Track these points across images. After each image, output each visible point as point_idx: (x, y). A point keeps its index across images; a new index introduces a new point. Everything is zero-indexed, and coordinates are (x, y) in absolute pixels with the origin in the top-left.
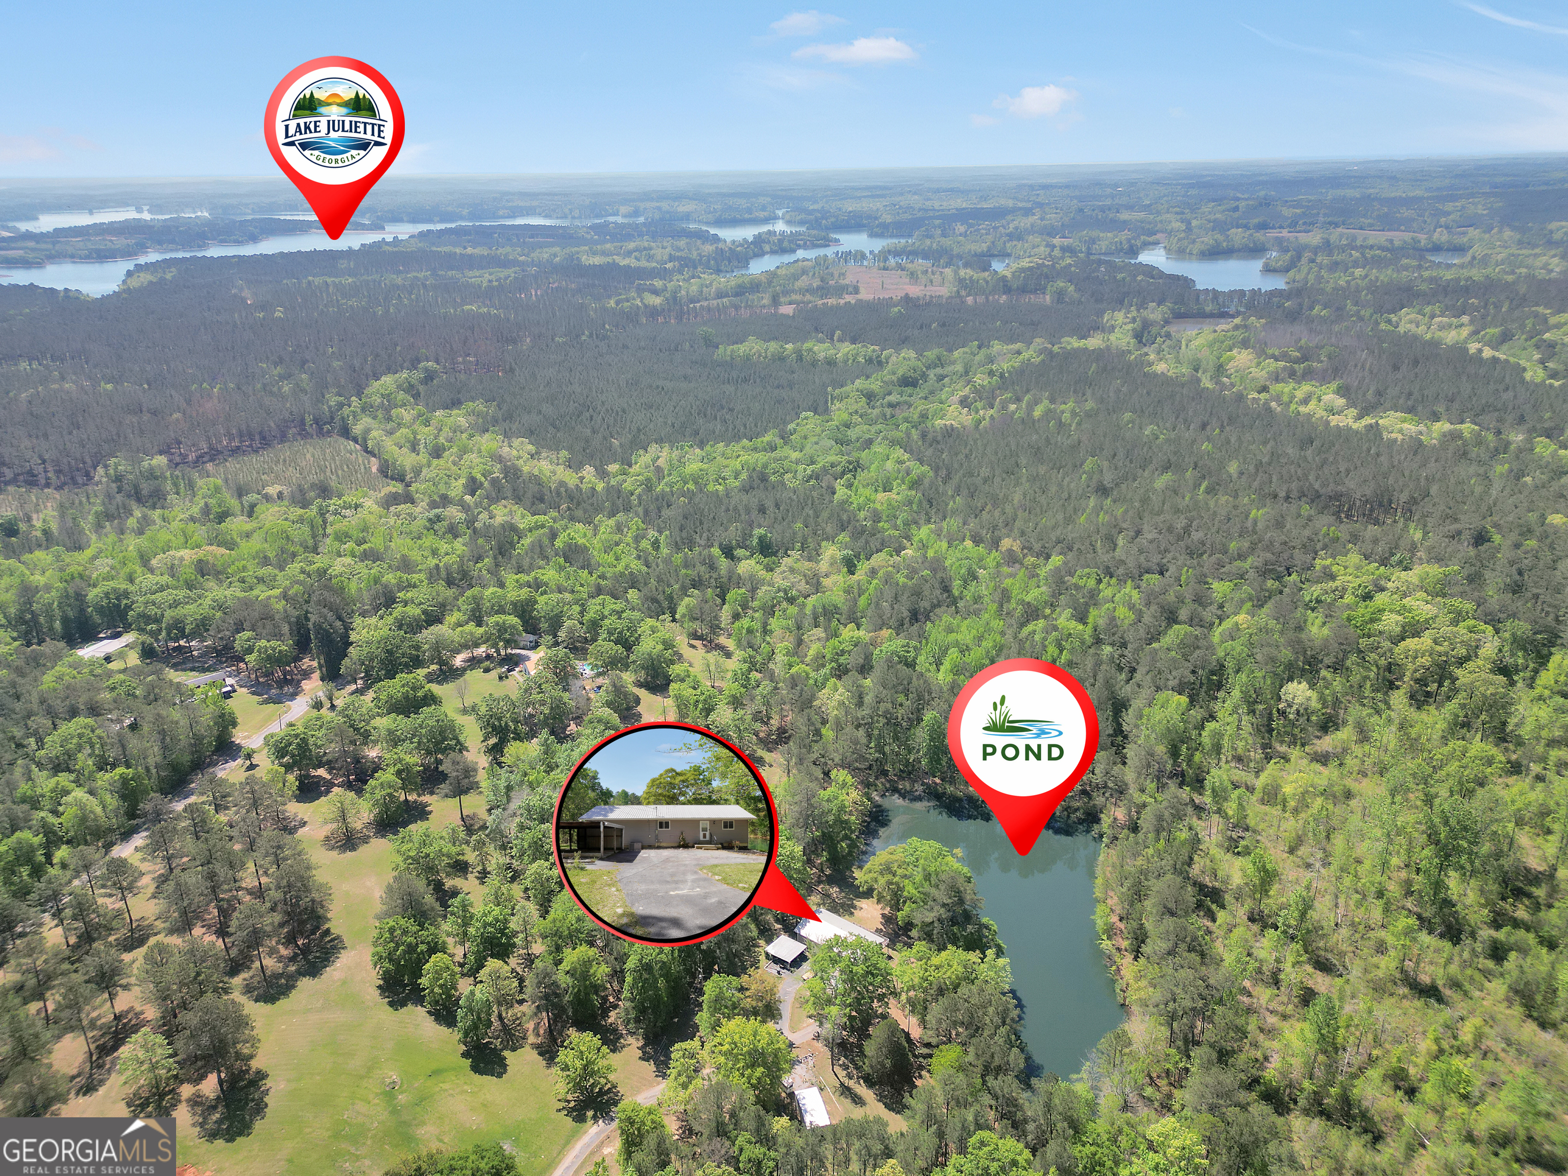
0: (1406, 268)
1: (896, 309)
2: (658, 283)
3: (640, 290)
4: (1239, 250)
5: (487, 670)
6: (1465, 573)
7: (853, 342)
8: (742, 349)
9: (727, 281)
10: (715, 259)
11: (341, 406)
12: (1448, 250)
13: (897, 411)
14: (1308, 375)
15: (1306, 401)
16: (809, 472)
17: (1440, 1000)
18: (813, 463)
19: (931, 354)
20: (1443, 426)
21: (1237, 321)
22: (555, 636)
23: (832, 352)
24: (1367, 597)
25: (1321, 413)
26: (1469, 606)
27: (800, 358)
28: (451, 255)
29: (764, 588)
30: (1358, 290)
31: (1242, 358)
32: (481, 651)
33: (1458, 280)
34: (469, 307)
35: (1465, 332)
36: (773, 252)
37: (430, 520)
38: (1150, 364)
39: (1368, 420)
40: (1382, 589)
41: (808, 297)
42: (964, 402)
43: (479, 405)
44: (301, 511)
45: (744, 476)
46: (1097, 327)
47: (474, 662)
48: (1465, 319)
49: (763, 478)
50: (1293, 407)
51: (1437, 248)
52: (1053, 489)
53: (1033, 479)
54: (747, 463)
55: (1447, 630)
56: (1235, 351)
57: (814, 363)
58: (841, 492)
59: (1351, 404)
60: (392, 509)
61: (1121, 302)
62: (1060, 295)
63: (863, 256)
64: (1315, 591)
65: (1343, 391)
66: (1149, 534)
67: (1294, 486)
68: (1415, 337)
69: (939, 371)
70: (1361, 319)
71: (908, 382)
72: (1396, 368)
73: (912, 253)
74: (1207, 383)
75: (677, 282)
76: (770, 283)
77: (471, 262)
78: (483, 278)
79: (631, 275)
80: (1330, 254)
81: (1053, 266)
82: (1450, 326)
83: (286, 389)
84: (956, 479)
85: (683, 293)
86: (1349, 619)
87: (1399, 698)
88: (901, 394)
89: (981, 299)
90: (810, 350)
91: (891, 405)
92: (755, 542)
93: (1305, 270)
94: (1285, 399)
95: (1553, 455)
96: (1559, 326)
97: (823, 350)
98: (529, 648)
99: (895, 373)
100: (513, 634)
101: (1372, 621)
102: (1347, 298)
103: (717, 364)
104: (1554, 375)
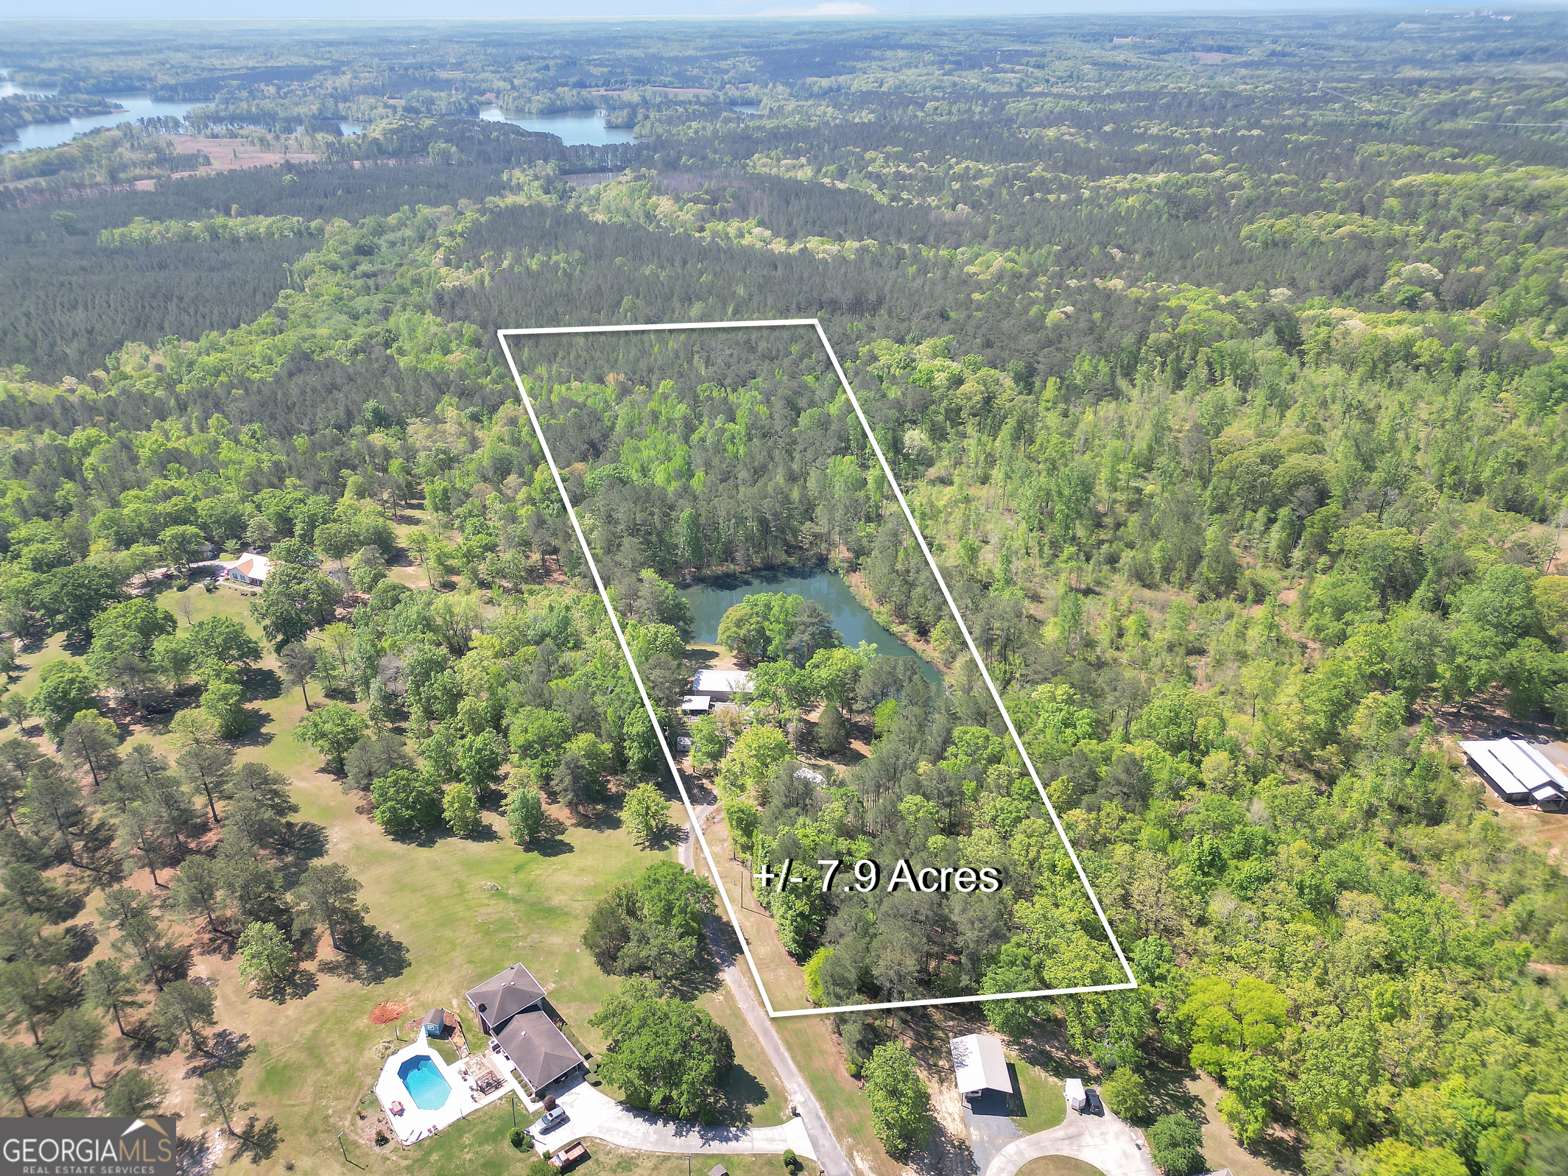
0: (729, 120)
1: (288, 177)
4: (572, 109)
7: (262, 213)
8: (135, 231)
12: (742, 104)
14: (727, 214)
15: (741, 235)
16: (350, 346)
18: (348, 337)
19: (367, 221)
20: (851, 244)
21: (630, 172)
22: (240, 539)
23: (249, 226)
25: (759, 244)
26: (980, 358)
27: (217, 236)
29: (423, 454)
30: (709, 141)
31: (664, 205)
32: (158, 573)
33: (778, 128)
35: (810, 171)
38: (589, 216)
39: (797, 247)
40: (914, 360)
41: (156, 171)
42: (448, 264)
45: (280, 360)
46: (505, 187)
48: (803, 160)
49: (306, 357)
50: (734, 241)
51: (736, 103)
54: (271, 346)
56: (654, 198)
57: (235, 240)
58: (404, 362)
59: (776, 234)
61: (508, 161)
62: (445, 155)
63: (177, 124)
64: (874, 370)
65: (762, 224)
66: (721, 352)
68: (779, 179)
69: (387, 237)
70: (729, 165)
71: (364, 251)
72: (788, 202)
73: (234, 119)
74: (648, 227)
80: (658, 110)
81: (417, 127)
82: (795, 167)
86: (914, 382)
88: (370, 263)
89: (369, 164)
90: (225, 226)
91: (367, 275)
92: (369, 416)
93: (648, 125)
94: (723, 235)
95: (935, 256)
96: (873, 160)
97: (238, 225)
98: (215, 557)
99: (345, 243)
100: (198, 543)
101: (929, 380)
102: (705, 148)
103: (110, 253)
104: (894, 198)
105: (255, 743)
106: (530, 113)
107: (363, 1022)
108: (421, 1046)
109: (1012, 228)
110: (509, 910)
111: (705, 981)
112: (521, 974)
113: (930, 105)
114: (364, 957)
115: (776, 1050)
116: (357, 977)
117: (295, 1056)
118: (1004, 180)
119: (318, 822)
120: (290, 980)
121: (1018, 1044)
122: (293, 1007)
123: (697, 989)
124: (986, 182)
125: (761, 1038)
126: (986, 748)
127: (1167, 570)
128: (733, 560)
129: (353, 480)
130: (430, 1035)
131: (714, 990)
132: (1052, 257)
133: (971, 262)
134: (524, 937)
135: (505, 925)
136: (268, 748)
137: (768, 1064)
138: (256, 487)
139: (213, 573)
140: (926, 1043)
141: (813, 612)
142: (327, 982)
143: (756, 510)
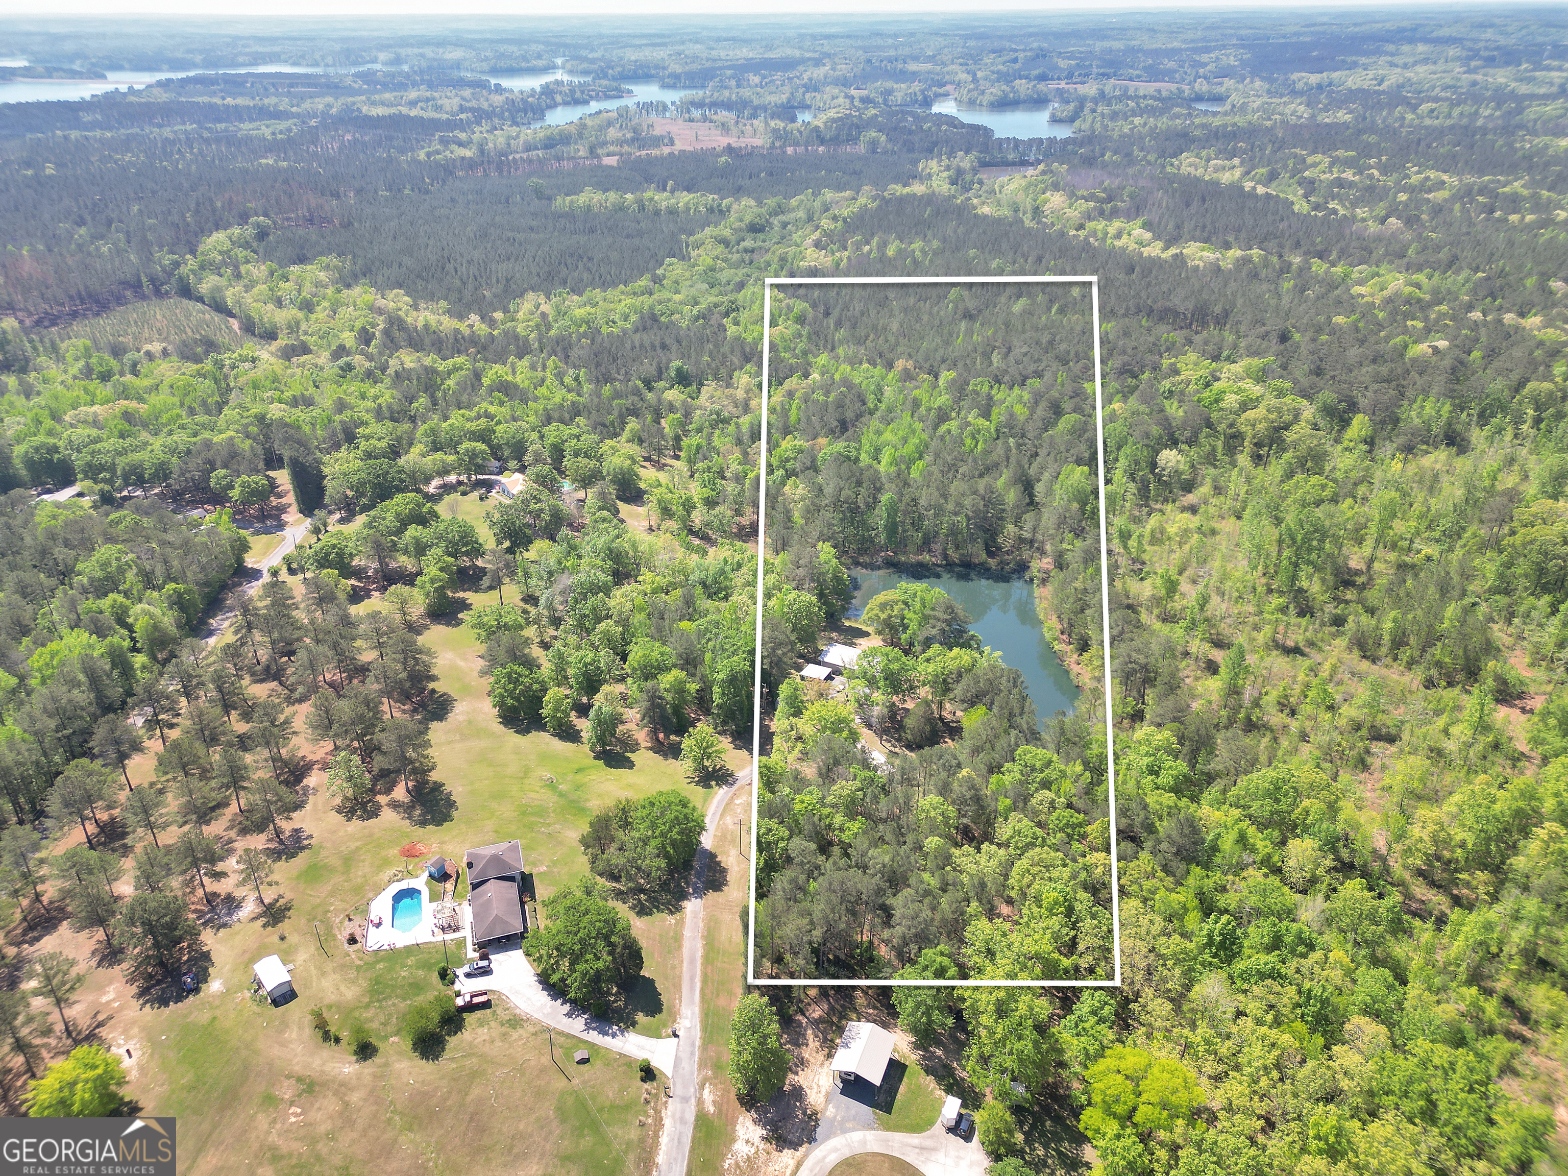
0: (1177, 116)
1: (723, 159)
2: (463, 136)
3: (445, 142)
4: (1025, 102)
5: (464, 494)
6: (1279, 363)
7: (689, 190)
8: (582, 199)
9: (532, 132)
10: (508, 110)
11: (177, 265)
13: (755, 256)
14: (1115, 214)
15: (1118, 236)
16: (695, 312)
17: (1303, 654)
18: (696, 303)
19: (771, 202)
20: (1235, 253)
21: (1041, 167)
22: (520, 460)
23: (673, 201)
24: (1207, 385)
25: (1133, 246)
26: (1288, 385)
27: (642, 208)
28: (212, 106)
29: (698, 412)
30: (1141, 138)
31: (1055, 200)
32: (452, 478)
33: (1225, 126)
34: (264, 161)
35: (1238, 173)
36: (566, 104)
37: (341, 368)
38: (975, 208)
39: (1173, 251)
40: (1218, 379)
41: (626, 148)
42: (817, 245)
43: (332, 260)
44: (196, 367)
45: (633, 318)
46: (915, 176)
47: (447, 489)
48: (1236, 161)
49: (654, 318)
50: (1109, 241)
51: (1199, 98)
52: (925, 318)
53: (905, 310)
54: (633, 305)
55: (1275, 402)
56: (1048, 194)
57: (657, 213)
58: (732, 330)
59: (1157, 237)
60: (294, 360)
61: (932, 151)
62: (874, 144)
63: (665, 108)
64: (1166, 384)
65: (1147, 226)
66: (1019, 349)
67: (1131, 304)
68: (1198, 180)
69: (782, 218)
70: (1149, 163)
71: (755, 229)
72: (1188, 205)
73: (714, 105)
74: (1028, 223)
75: (479, 133)
76: (580, 136)
77: (238, 114)
78: (265, 130)
79: (428, 127)
80: (1109, 105)
81: (860, 116)
82: (1224, 168)
83: (105, 249)
84: (836, 313)
85: (491, 145)
86: (1199, 401)
87: (1243, 459)
88: (754, 239)
89: (801, 150)
90: (652, 199)
91: (746, 251)
92: (673, 374)
93: (1089, 120)
94: (1100, 235)
95: (1326, 272)
96: (1315, 165)
97: (662, 199)
98: (500, 473)
99: (741, 220)
100: (484, 459)
101: (1217, 401)
102: (1133, 144)
103: (559, 216)
104: (1316, 207)
105: (448, 624)
106: (981, 105)
107: (395, 851)
108: (420, 882)
109: (1438, 248)
110: (549, 799)
111: (669, 903)
112: (514, 849)
113: (1425, 107)
114: (422, 805)
115: (692, 979)
116: (409, 818)
117: (334, 861)
118: (1467, 193)
119: (454, 694)
120: (364, 805)
121: (926, 1050)
122: (356, 825)
123: (658, 908)
124: (1439, 196)
125: (685, 964)
126: (1042, 771)
127: (1398, 643)
128: (930, 551)
129: (633, 424)
130: (431, 876)
131: (672, 913)
132: (1469, 285)
133: (1361, 283)
134: (549, 825)
135: (541, 812)
136: (455, 630)
137: (678, 987)
138: (548, 420)
139: (489, 486)
140: (835, 1019)
141: (950, 609)
142: (388, 816)
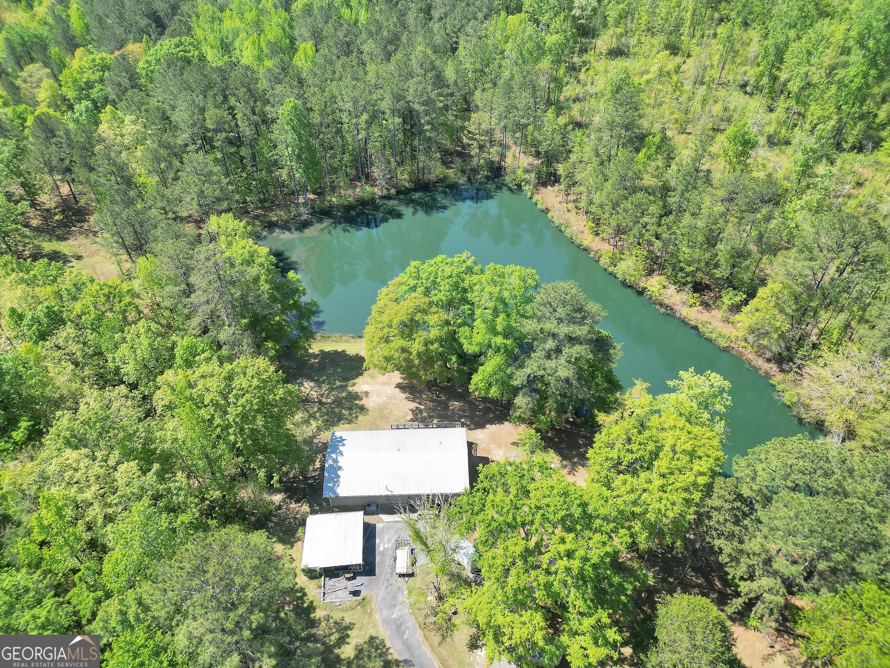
128: (369, 179)
143: (398, 98)
